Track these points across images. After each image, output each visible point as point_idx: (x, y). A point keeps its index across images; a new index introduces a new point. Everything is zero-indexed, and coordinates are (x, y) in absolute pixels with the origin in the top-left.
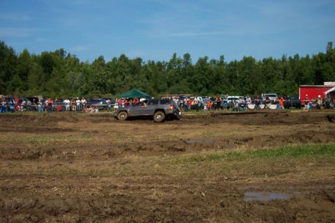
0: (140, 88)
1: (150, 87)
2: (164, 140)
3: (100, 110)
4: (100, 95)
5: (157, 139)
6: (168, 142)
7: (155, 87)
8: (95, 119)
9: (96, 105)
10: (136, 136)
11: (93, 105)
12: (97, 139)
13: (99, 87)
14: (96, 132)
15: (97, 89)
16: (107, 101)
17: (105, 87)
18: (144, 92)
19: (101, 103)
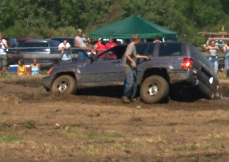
0: (152, 15)
1: (178, 13)
2: (211, 151)
3: (42, 69)
4: (46, 29)
5: (193, 148)
6: (221, 155)
7: (190, 12)
8: (29, 90)
9: (35, 55)
10: (137, 139)
11: (27, 55)
12: (33, 143)
13: (42, 10)
14: (31, 125)
15: (37, 14)
16: (61, 46)
17: (58, 11)
18: (161, 24)
19: (48, 50)
